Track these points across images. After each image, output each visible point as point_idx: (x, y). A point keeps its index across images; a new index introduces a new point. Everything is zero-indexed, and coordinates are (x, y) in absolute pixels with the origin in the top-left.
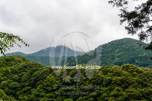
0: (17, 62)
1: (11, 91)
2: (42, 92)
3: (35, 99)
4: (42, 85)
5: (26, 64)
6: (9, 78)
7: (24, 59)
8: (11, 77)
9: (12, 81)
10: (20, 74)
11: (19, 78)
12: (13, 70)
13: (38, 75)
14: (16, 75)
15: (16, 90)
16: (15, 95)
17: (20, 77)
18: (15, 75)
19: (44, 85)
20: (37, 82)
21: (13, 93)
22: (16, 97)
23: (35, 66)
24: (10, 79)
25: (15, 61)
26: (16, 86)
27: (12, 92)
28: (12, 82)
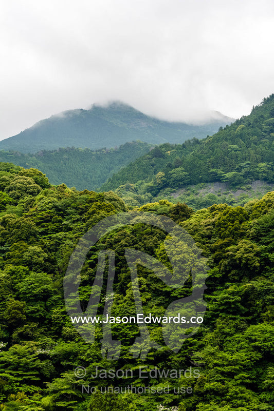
0: (17, 193)
1: (31, 308)
2: (150, 304)
3: (128, 331)
4: (145, 277)
5: (60, 198)
6: (10, 257)
7: (39, 179)
8: (17, 253)
9: (26, 268)
10: (47, 242)
11: (46, 255)
12: (18, 228)
13: (123, 242)
14: (36, 247)
15: (48, 303)
16: (46, 322)
17: (50, 251)
18: (30, 244)
19: (152, 279)
20: (121, 267)
21: (37, 315)
22: (49, 330)
23: (100, 207)
24: (14, 264)
25: (9, 190)
26: (44, 287)
27: (33, 312)
28: (27, 273)
